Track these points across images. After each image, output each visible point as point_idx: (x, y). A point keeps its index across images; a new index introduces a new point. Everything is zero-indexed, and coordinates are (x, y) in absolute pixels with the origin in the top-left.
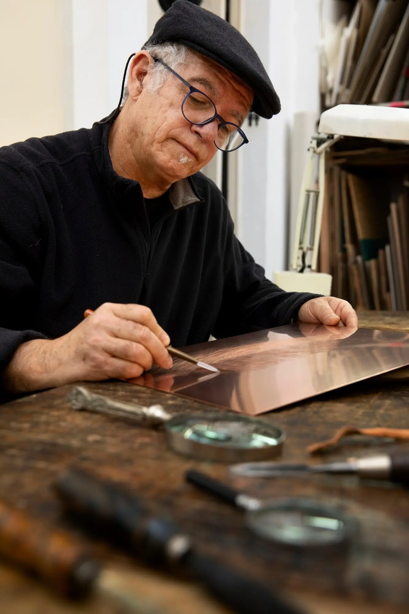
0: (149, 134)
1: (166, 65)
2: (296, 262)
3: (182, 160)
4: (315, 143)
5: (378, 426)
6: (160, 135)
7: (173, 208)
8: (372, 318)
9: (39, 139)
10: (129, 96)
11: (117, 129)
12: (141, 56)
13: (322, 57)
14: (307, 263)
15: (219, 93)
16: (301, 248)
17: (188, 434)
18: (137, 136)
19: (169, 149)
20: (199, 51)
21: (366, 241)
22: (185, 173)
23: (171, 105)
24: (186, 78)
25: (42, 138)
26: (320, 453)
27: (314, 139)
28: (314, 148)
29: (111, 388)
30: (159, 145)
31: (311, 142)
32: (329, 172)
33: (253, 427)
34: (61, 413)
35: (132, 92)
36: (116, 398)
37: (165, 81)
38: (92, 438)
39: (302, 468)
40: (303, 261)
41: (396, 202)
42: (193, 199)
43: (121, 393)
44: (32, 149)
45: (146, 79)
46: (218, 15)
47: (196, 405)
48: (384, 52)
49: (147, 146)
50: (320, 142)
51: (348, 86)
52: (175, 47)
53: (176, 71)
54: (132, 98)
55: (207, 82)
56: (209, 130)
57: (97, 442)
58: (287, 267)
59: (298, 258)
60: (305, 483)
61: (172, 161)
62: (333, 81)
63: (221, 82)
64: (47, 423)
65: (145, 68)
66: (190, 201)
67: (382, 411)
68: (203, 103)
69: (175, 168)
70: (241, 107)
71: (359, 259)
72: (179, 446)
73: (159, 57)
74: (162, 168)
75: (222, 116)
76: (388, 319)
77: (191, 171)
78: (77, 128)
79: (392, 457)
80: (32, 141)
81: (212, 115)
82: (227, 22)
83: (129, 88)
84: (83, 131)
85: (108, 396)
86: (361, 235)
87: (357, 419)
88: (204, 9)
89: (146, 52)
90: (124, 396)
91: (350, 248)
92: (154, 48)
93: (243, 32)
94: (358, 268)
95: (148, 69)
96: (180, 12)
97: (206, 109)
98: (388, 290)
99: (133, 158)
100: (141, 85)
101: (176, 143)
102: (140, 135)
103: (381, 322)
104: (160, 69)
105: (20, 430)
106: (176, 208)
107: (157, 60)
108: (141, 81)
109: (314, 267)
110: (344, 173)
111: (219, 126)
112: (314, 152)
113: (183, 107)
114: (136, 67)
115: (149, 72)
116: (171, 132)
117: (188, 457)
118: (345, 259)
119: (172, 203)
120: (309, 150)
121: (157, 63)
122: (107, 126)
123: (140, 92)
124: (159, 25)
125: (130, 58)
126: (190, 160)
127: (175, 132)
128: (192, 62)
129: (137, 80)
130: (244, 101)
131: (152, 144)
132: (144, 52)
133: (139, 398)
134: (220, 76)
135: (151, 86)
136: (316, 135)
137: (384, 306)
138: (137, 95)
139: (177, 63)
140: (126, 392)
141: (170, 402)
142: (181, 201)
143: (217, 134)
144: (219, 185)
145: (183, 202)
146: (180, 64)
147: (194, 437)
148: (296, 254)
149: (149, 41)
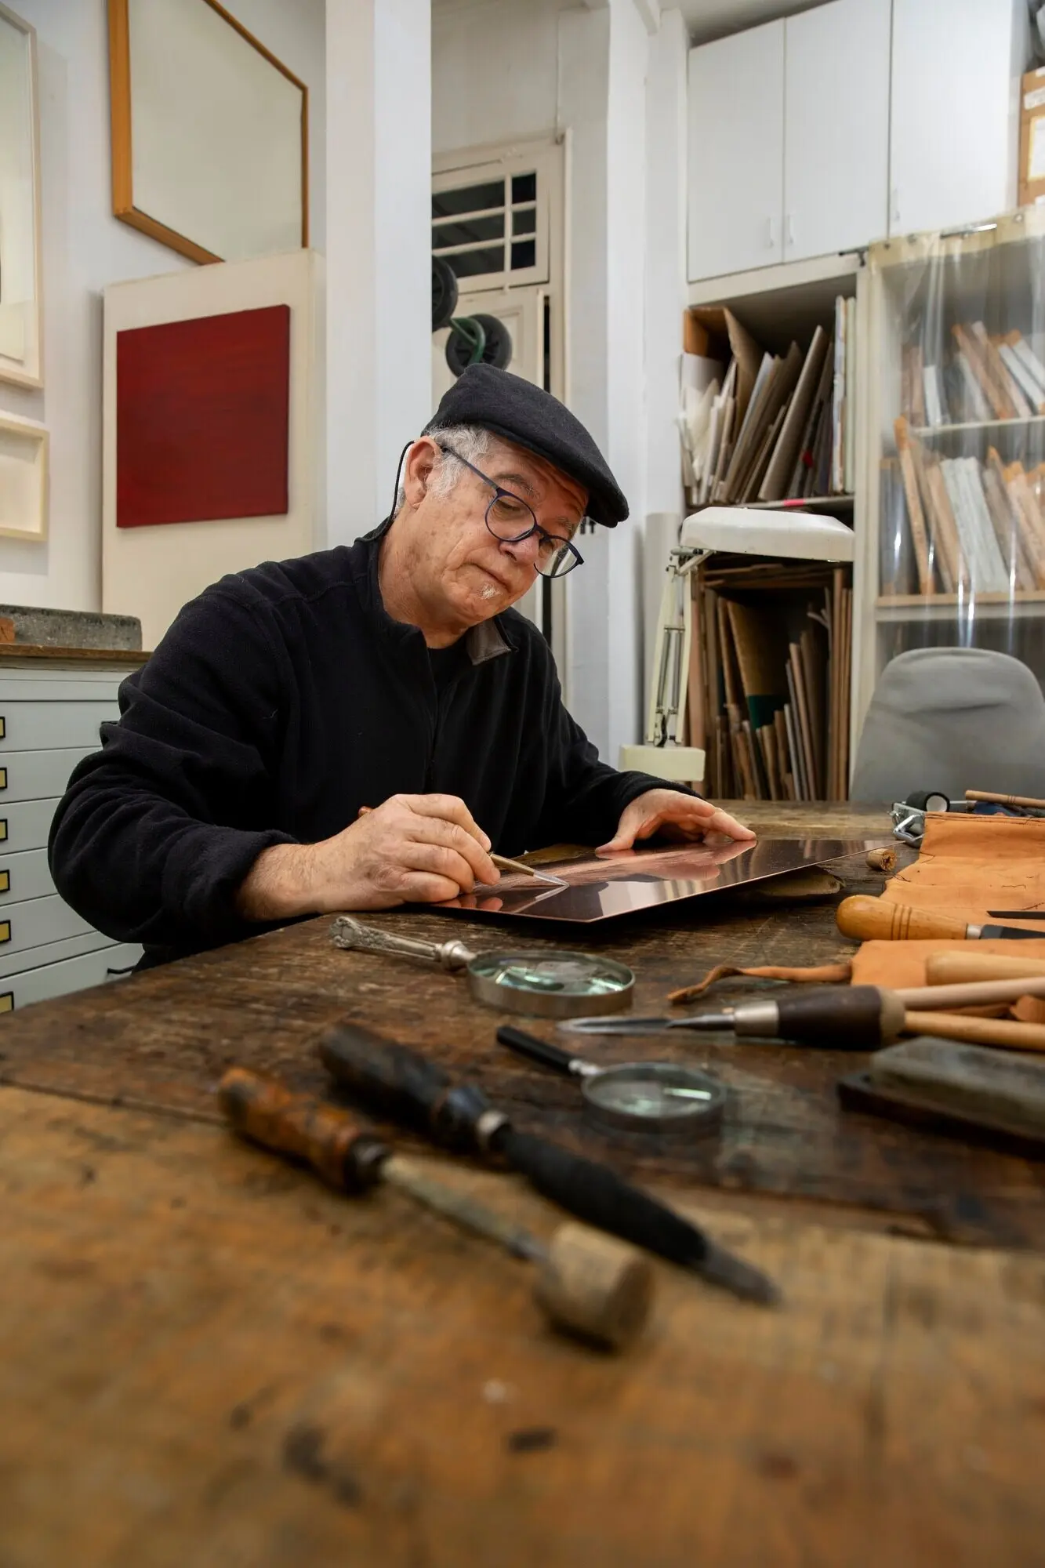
0: (438, 558)
1: (459, 457)
2: (653, 731)
3: (486, 593)
4: (676, 559)
5: (768, 964)
6: (454, 558)
7: (471, 663)
8: (764, 811)
9: (276, 563)
10: (406, 502)
11: (389, 551)
12: (423, 446)
13: (685, 435)
14: (669, 733)
15: (539, 494)
16: (660, 712)
17: (500, 978)
18: (418, 559)
19: (467, 579)
20: (509, 438)
21: (755, 698)
22: (491, 612)
23: (469, 514)
24: (489, 475)
25: (282, 562)
26: (683, 1002)
27: (675, 554)
28: (675, 567)
29: (389, 918)
30: (453, 574)
31: (671, 559)
32: (699, 598)
33: (593, 968)
34: (321, 953)
35: (412, 496)
36: (397, 932)
37: (458, 480)
38: (364, 987)
39: (659, 1022)
40: (664, 731)
41: (798, 642)
42: (501, 648)
43: (402, 925)
44: (270, 580)
45: (431, 476)
46: (532, 382)
47: (510, 939)
48: (773, 429)
49: (435, 573)
50: (683, 559)
51: (723, 477)
52: (472, 431)
53: (475, 466)
54: (410, 505)
55: (522, 479)
56: (527, 548)
57: (372, 992)
58: (641, 739)
59: (656, 726)
60: (664, 1041)
61: (471, 595)
62: (702, 469)
63: (543, 479)
64: (303, 968)
65: (428, 461)
66: (495, 652)
67: (772, 943)
68: (515, 509)
69: (474, 604)
70: (573, 513)
71: (746, 724)
72: (487, 996)
73: (449, 445)
74: (456, 607)
75: (545, 528)
76: (787, 812)
77: (500, 608)
78: (331, 547)
79: (780, 1005)
80: (267, 567)
81: (530, 527)
82: (545, 392)
83: (407, 492)
84: (341, 550)
85: (386, 929)
86: (748, 691)
87: (737, 955)
88: (511, 375)
89: (430, 439)
90: (407, 929)
91: (732, 709)
92: (442, 432)
93: (569, 405)
94: (745, 740)
95: (434, 462)
96: (476, 381)
97: (520, 518)
98: (789, 770)
99: (412, 590)
100: (425, 486)
101: (478, 570)
102: (424, 558)
103: (777, 817)
104: (451, 463)
105: (265, 977)
106: (475, 663)
107: (445, 449)
108: (423, 480)
109: (679, 738)
110: (720, 600)
111: (541, 542)
112: (676, 572)
113: (488, 517)
114: (416, 461)
115: (434, 467)
116: (469, 555)
117: (502, 1011)
118: (726, 725)
119: (470, 655)
120: (667, 570)
121: (447, 453)
122: (376, 545)
123: (423, 496)
124: (447, 400)
125: (406, 448)
126: (498, 593)
127: (476, 554)
128: (498, 452)
129: (417, 479)
130: (577, 505)
131: (442, 571)
132: (426, 439)
133: (429, 931)
134: (539, 470)
135: (438, 488)
136: (677, 548)
137: (783, 794)
138: (420, 500)
139: (476, 454)
140: (410, 923)
141: (474, 936)
142: (482, 653)
143: (537, 553)
144: (539, 625)
145: (487, 653)
146: (481, 455)
147: (507, 982)
148: (653, 719)
149: (433, 421)
